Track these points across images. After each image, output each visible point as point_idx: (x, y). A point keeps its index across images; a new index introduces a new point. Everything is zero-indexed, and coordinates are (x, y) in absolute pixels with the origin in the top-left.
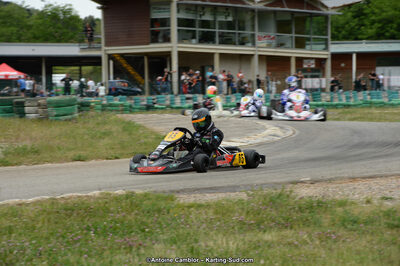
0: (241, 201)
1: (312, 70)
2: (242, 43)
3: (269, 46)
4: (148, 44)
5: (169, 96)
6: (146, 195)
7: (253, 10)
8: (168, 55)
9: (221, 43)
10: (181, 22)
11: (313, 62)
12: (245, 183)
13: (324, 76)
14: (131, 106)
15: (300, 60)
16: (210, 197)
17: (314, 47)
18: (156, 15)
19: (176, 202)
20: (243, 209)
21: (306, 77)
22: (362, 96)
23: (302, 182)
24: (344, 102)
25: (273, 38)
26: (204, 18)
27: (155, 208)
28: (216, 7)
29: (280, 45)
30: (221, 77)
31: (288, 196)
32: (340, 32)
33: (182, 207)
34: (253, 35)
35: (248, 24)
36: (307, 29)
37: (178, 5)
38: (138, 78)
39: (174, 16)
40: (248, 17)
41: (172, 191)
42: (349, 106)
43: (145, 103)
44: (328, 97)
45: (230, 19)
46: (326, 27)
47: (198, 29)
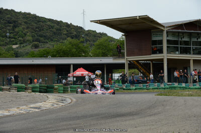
4: (150, 54)
9: (194, 54)
26: (183, 40)
28: (191, 33)
47: (179, 46)
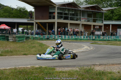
0: (77, 71)
1: (98, 29)
2: (77, 20)
3: (85, 21)
4: (48, 19)
5: (54, 36)
6: (45, 68)
7: (80, 10)
8: (54, 23)
9: (70, 20)
10: (58, 13)
11: (98, 26)
12: (78, 64)
13: (101, 31)
14: (42, 38)
15: (94, 26)
16: (67, 69)
17: (99, 22)
18: (51, 11)
19: (55, 71)
20: (78, 74)
21: (96, 31)
22: (113, 37)
23: (96, 65)
24: (107, 39)
25: (86, 19)
26: (65, 12)
27: (49, 72)
28: (69, 9)
29: (88, 21)
30: (70, 30)
31: (92, 70)
32: (106, 18)
33: (57, 72)
34: (80, 18)
35: (79, 14)
36: (97, 16)
37: (58, 8)
38: (45, 30)
39: (56, 11)
40: (79, 12)
41: (54, 66)
42: (109, 40)
43: (46, 37)
44: (103, 37)
45: (73, 13)
46: (103, 16)
47: (63, 15)
